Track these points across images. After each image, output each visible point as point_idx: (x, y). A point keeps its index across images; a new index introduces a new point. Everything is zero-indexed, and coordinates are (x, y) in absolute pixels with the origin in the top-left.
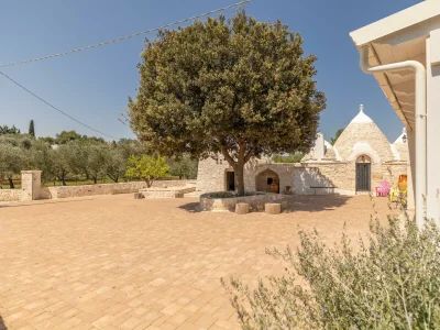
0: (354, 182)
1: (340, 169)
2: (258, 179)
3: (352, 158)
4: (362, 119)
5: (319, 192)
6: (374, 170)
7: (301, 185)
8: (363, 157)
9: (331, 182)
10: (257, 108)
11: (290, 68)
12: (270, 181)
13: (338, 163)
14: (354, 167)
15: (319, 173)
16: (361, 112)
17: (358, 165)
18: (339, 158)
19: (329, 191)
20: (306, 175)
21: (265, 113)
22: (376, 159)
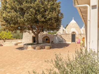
0: (71, 40)
1: (67, 36)
2: (43, 39)
3: (71, 33)
4: (73, 21)
5: (62, 42)
6: (76, 36)
7: (56, 41)
8: (73, 32)
9: (65, 40)
10: (42, 17)
11: (53, 5)
12: (47, 39)
13: (67, 34)
14: (71, 35)
15: (61, 37)
16: (73, 20)
17: (72, 35)
18: (67, 33)
19: (64, 42)
20: (58, 38)
21: (45, 18)
22: (77, 33)
